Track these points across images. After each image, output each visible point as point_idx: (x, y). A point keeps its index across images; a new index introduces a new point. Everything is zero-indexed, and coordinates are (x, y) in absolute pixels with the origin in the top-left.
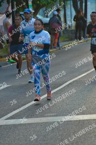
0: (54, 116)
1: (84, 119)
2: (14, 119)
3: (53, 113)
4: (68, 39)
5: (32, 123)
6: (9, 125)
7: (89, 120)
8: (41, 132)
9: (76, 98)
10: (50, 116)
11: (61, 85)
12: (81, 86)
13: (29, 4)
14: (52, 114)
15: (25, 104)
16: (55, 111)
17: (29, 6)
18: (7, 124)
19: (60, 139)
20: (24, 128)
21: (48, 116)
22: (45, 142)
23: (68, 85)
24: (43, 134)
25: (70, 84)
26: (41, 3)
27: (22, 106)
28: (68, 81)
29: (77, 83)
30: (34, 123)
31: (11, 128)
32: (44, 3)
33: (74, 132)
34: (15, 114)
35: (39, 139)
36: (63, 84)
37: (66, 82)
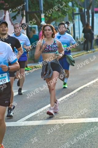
1: (96, 121)
2: (32, 120)
3: (67, 116)
4: (76, 50)
5: (49, 125)
6: (27, 126)
9: (88, 103)
10: (65, 118)
11: (73, 91)
12: (91, 91)
13: (42, 17)
15: (41, 108)
16: (69, 114)
17: (42, 19)
18: (25, 125)
20: (42, 129)
21: (63, 119)
22: (62, 141)
23: (79, 91)
24: (60, 134)
25: (81, 90)
26: (53, 16)
27: (38, 110)
28: (79, 87)
29: (88, 89)
31: (29, 129)
32: (55, 16)
34: (32, 116)
35: (56, 139)
36: (75, 90)
37: (77, 88)
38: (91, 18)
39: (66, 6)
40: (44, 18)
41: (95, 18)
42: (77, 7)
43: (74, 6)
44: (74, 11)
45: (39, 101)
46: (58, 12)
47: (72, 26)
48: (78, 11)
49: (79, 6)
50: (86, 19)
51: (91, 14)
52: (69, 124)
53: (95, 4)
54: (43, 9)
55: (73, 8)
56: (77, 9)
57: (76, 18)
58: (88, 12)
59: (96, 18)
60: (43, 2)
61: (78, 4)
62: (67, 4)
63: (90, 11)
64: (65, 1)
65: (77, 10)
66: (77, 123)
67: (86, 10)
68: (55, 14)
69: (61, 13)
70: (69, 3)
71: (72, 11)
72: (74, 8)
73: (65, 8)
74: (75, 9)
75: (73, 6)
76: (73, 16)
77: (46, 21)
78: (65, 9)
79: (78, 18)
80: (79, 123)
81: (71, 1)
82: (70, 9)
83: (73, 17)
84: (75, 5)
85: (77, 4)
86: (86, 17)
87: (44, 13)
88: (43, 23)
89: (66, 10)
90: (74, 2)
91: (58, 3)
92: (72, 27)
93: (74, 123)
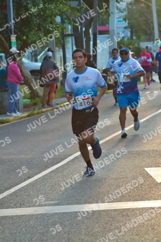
0: (55, 205)
1: (100, 209)
3: (54, 201)
5: (23, 216)
7: (108, 210)
8: (36, 228)
13: (12, 41)
14: (51, 202)
15: (10, 188)
16: (57, 198)
17: (12, 44)
19: (66, 239)
20: (11, 222)
21: (45, 205)
24: (41, 231)
26: (30, 39)
27: (6, 191)
28: (73, 154)
30: (25, 215)
32: (34, 39)
33: (86, 227)
35: (35, 238)
36: (66, 158)
37: (70, 155)
38: (92, 43)
39: (51, 23)
40: (15, 41)
41: (98, 41)
42: (70, 24)
43: (65, 23)
44: (64, 30)
45: (6, 177)
46: (39, 32)
47: (62, 55)
48: (71, 30)
49: (72, 23)
50: (84, 44)
51: (92, 36)
52: (56, 214)
53: (98, 20)
54: (14, 26)
55: (63, 26)
56: (70, 27)
57: (68, 41)
58: (87, 33)
59: (101, 41)
60: (13, 16)
61: (72, 19)
62: (53, 20)
63: (90, 30)
64: (50, 15)
65: (69, 29)
66: (68, 213)
67: (84, 29)
68: (34, 36)
69: (43, 33)
70: (56, 17)
71: (61, 31)
72: (65, 25)
73: (50, 25)
74: (65, 28)
75: (63, 22)
76: (63, 39)
77: (19, 47)
78: (49, 27)
79: (70, 42)
80: (72, 212)
81: (59, 15)
82: (58, 27)
83: (62, 41)
84: (66, 21)
85: (69, 19)
86: (84, 40)
87: (15, 33)
88: (14, 49)
89: (50, 29)
90: (65, 17)
91: (38, 18)
92: (61, 57)
93: (64, 213)
